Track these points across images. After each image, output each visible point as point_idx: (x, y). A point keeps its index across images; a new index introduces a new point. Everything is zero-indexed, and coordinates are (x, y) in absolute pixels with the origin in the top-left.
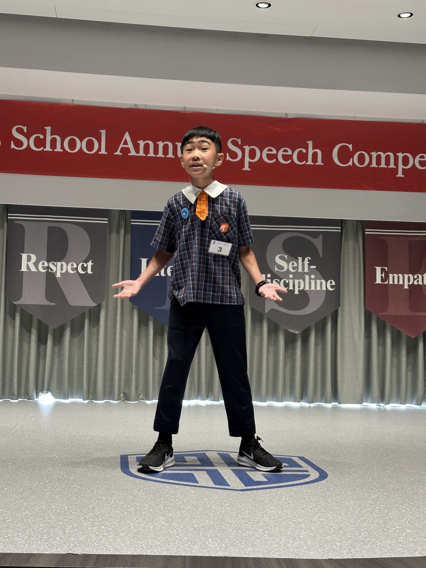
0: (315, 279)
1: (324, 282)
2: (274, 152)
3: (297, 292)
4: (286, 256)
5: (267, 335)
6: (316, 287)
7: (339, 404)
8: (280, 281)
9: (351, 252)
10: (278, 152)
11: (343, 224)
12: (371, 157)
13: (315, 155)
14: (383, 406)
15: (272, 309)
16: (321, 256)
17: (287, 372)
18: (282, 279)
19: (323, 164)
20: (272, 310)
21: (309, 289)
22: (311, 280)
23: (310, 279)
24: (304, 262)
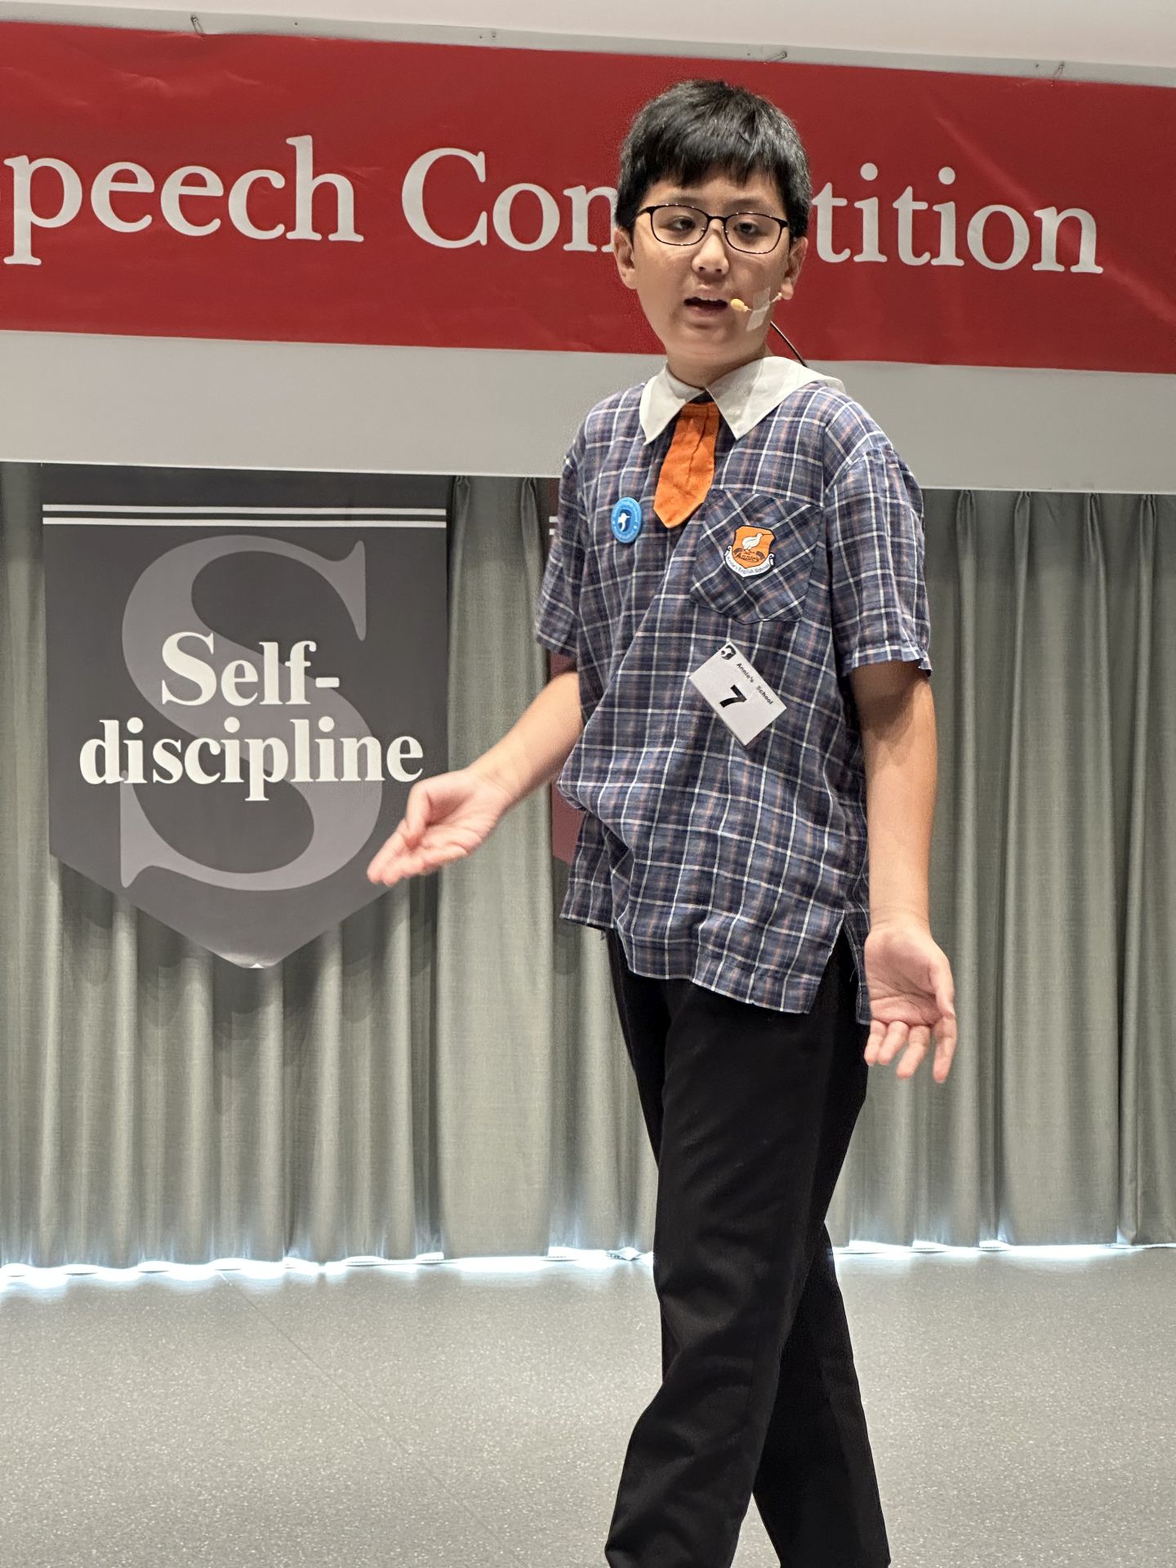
0: (335, 735)
1: (373, 745)
2: (144, 183)
3: (257, 794)
4: (209, 641)
5: (134, 979)
6: (339, 770)
7: (446, 1258)
8: (185, 748)
9: (495, 613)
10: (159, 185)
11: (458, 493)
12: (565, 207)
13: (325, 199)
14: (634, 1259)
15: (153, 867)
16: (361, 633)
17: (225, 1133)
18: (197, 738)
19: (360, 239)
20: (151, 876)
21: (311, 777)
22: (317, 740)
23: (315, 733)
24: (287, 664)
